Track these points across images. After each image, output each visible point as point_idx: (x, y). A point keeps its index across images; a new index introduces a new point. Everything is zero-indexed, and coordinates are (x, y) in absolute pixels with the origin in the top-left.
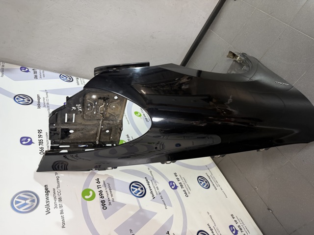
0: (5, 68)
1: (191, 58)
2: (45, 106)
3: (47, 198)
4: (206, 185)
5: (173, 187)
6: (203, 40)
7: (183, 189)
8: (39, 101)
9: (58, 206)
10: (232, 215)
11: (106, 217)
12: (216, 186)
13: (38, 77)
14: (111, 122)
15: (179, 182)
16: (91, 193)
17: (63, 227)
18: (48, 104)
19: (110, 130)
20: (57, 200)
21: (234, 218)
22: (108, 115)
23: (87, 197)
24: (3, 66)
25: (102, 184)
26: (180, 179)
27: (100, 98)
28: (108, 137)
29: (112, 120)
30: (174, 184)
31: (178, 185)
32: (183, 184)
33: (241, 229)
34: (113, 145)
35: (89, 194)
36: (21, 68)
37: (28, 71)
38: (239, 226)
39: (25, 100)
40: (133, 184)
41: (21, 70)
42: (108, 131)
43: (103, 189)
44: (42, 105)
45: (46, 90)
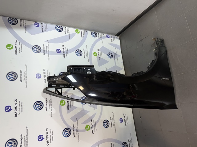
0: (27, 25)
2: (47, 53)
3: (46, 104)
8: (44, 49)
9: (50, 108)
10: (124, 114)
11: (68, 113)
13: (44, 30)
16: (64, 102)
17: (52, 116)
18: (48, 51)
20: (50, 105)
21: (124, 115)
23: (62, 104)
24: (26, 23)
33: (125, 120)
36: (35, 23)
37: (38, 26)
39: (37, 49)
41: (35, 25)
44: (45, 52)
45: (48, 41)
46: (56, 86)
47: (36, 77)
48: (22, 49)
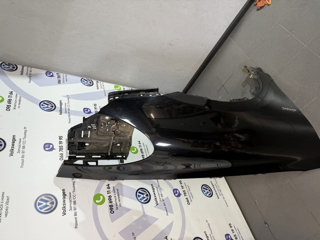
0: (32, 73)
1: (209, 64)
2: (66, 112)
3: (64, 201)
4: (209, 194)
5: (176, 195)
6: (222, 47)
7: (186, 197)
8: (61, 107)
9: (73, 209)
10: (230, 224)
11: (113, 220)
12: (219, 195)
13: (62, 81)
14: (122, 138)
15: (183, 190)
16: (101, 197)
17: (76, 227)
18: (69, 110)
19: (121, 144)
20: (72, 203)
21: (231, 227)
22: (119, 132)
23: (97, 201)
24: (31, 71)
25: (111, 189)
26: (184, 187)
27: (112, 119)
28: (119, 150)
29: (123, 136)
30: (178, 191)
31: (182, 192)
32: (186, 192)
33: (236, 238)
34: (123, 156)
35: (99, 199)
36: (47, 72)
37: (52, 76)
38: (235, 236)
39: (48, 106)
40: (140, 191)
41: (46, 75)
42: (118, 145)
43: (112, 194)
44: (63, 111)
45: (68, 96)
46: (84, 157)
47: (44, 148)
48: (19, 104)
